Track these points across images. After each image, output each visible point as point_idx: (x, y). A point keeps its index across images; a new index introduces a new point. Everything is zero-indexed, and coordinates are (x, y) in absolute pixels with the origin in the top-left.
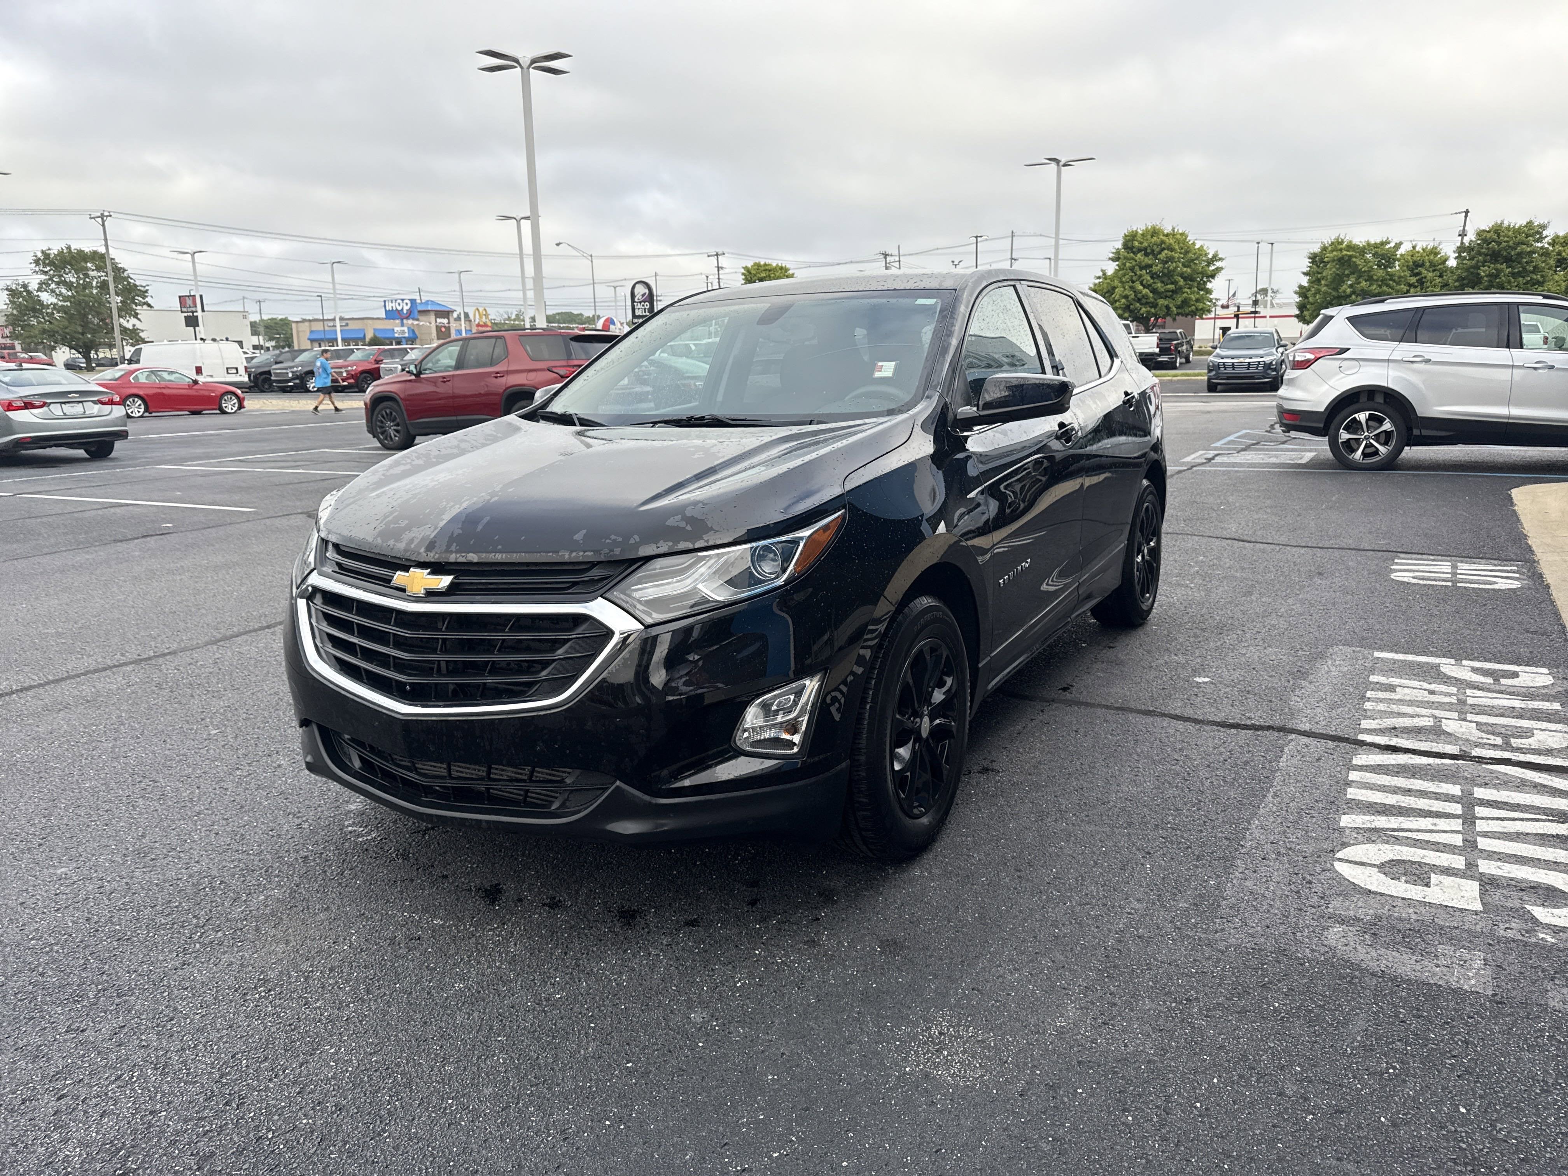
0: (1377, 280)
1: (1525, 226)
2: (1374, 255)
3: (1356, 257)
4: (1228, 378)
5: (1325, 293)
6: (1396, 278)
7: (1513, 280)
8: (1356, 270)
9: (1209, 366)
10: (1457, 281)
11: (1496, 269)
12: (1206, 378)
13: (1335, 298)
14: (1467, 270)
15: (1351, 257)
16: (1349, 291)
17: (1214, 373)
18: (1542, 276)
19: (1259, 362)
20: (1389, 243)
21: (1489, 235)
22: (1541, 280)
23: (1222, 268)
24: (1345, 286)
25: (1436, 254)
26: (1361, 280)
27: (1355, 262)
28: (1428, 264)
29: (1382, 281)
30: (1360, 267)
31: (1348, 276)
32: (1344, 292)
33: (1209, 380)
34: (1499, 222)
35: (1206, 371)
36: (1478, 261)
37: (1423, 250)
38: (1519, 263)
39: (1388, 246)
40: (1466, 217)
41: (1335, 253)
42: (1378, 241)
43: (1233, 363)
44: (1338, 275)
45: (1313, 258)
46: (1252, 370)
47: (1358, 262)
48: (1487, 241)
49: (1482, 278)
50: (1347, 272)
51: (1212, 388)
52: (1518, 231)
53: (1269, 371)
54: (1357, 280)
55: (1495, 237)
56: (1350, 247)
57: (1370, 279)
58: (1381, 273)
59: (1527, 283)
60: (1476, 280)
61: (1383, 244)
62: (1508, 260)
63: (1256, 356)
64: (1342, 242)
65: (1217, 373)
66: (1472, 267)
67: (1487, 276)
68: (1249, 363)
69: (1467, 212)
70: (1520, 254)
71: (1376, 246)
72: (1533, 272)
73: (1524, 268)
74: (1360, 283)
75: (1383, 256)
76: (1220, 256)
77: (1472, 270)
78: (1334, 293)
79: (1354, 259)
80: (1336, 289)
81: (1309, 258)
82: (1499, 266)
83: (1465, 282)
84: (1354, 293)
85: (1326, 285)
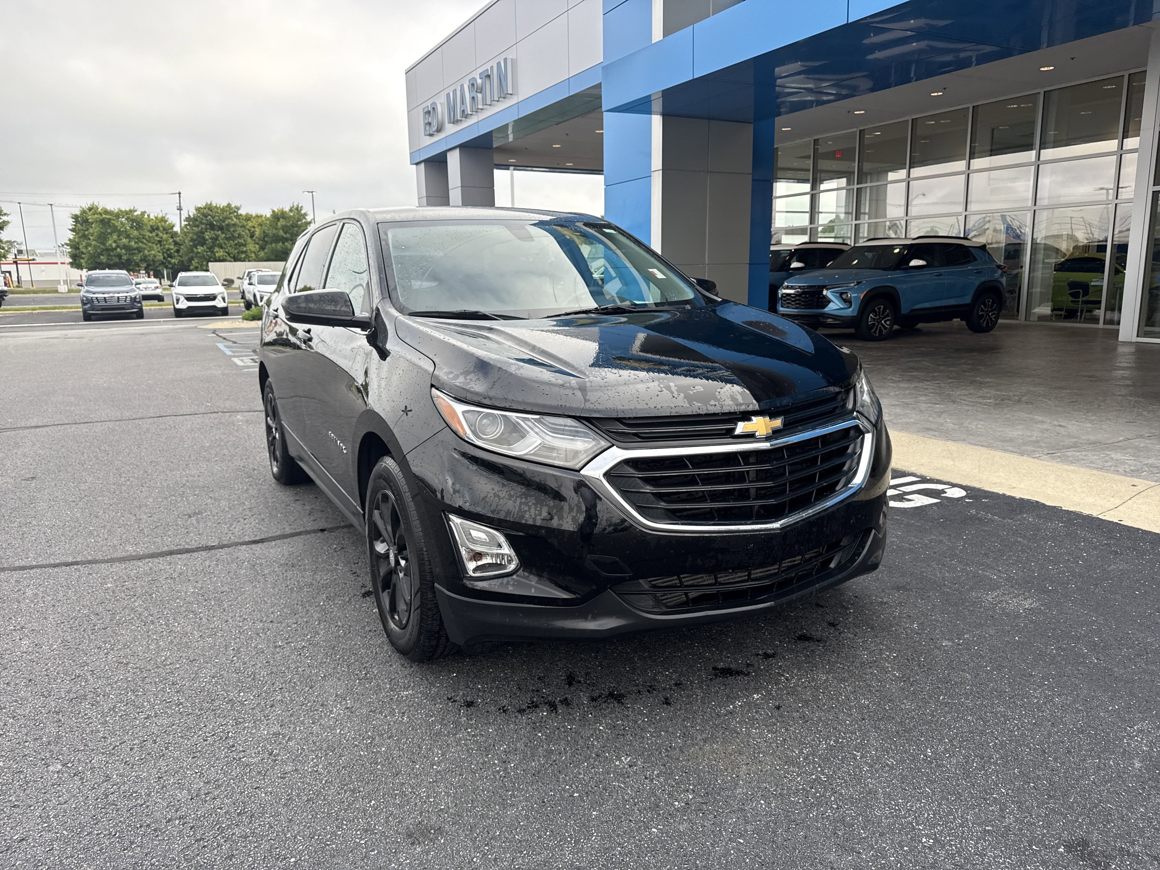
0: (133, 238)
1: (227, 207)
2: (126, 219)
3: (113, 220)
4: (103, 309)
5: (95, 246)
6: (147, 237)
7: (227, 242)
8: (115, 229)
9: (82, 301)
10: (190, 241)
11: (215, 235)
12: (81, 310)
13: (103, 250)
14: (196, 234)
15: (109, 220)
16: (114, 245)
17: (89, 305)
18: (244, 241)
19: (126, 297)
20: (136, 211)
21: (205, 211)
22: (244, 243)
23: (8, 222)
24: (110, 242)
25: (165, 221)
26: (121, 237)
27: (113, 224)
28: (161, 229)
29: (137, 239)
30: (119, 228)
31: (111, 234)
32: (111, 245)
33: (84, 311)
34: (209, 203)
35: (80, 305)
36: (202, 228)
37: (156, 218)
38: (229, 231)
39: (135, 214)
40: (180, 196)
41: (96, 216)
42: (128, 209)
43: (105, 298)
44: (102, 232)
45: (76, 218)
46: (122, 303)
47: (117, 224)
48: (205, 216)
49: (207, 240)
50: (109, 231)
51: (87, 317)
52: (223, 210)
53: (135, 304)
54: (118, 237)
55: (210, 212)
56: (106, 212)
57: (128, 237)
58: (135, 233)
59: (236, 245)
60: (203, 241)
61: (131, 211)
62: (221, 228)
63: (123, 292)
64: (98, 209)
65: (92, 306)
66: (199, 232)
67: (210, 239)
68: (118, 297)
69: (180, 193)
70: (228, 225)
71: (127, 212)
72: (238, 238)
73: (232, 235)
74: (121, 240)
75: (133, 221)
76: (5, 212)
77: (199, 234)
78: (102, 247)
79: (113, 222)
80: (104, 244)
81: (73, 218)
82: (216, 232)
83: (196, 242)
84: (118, 246)
85: (93, 240)
